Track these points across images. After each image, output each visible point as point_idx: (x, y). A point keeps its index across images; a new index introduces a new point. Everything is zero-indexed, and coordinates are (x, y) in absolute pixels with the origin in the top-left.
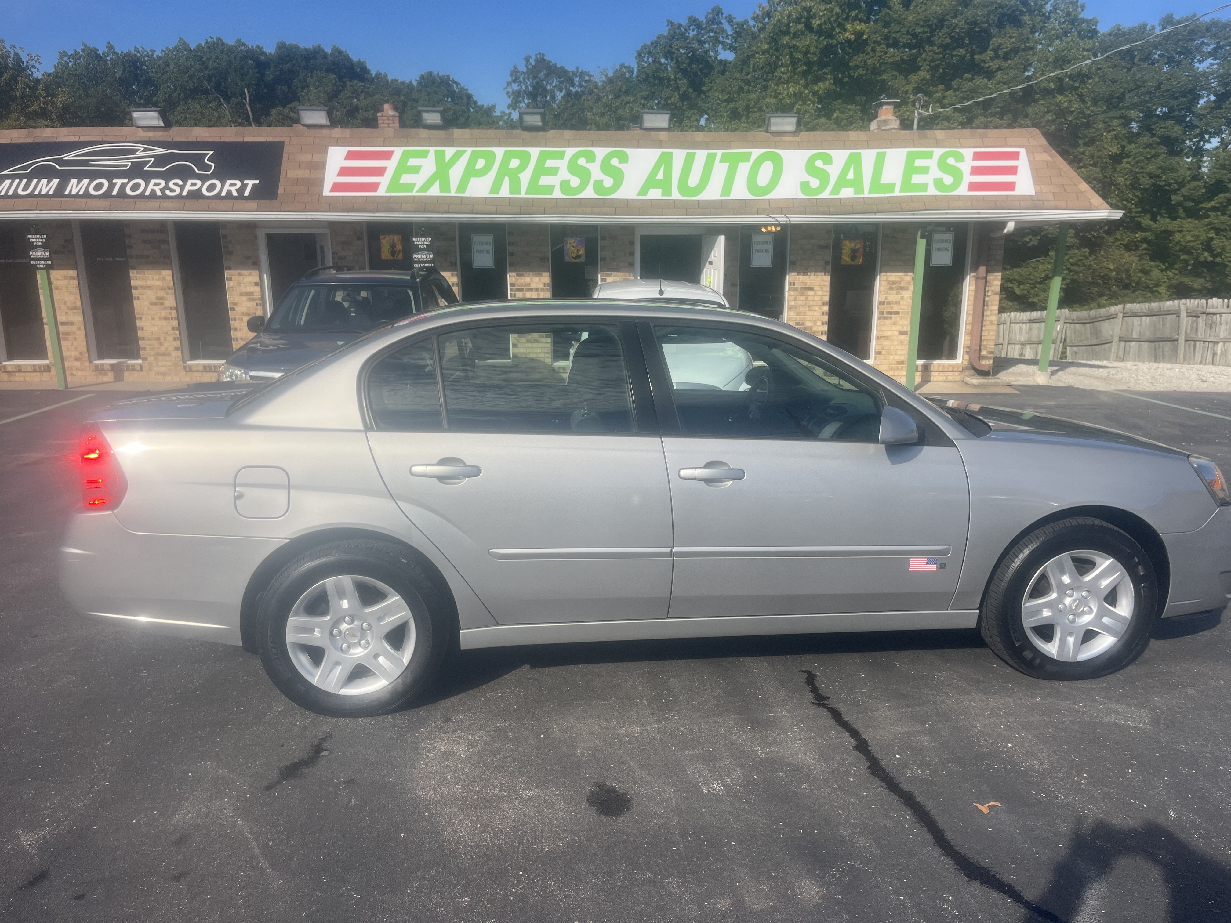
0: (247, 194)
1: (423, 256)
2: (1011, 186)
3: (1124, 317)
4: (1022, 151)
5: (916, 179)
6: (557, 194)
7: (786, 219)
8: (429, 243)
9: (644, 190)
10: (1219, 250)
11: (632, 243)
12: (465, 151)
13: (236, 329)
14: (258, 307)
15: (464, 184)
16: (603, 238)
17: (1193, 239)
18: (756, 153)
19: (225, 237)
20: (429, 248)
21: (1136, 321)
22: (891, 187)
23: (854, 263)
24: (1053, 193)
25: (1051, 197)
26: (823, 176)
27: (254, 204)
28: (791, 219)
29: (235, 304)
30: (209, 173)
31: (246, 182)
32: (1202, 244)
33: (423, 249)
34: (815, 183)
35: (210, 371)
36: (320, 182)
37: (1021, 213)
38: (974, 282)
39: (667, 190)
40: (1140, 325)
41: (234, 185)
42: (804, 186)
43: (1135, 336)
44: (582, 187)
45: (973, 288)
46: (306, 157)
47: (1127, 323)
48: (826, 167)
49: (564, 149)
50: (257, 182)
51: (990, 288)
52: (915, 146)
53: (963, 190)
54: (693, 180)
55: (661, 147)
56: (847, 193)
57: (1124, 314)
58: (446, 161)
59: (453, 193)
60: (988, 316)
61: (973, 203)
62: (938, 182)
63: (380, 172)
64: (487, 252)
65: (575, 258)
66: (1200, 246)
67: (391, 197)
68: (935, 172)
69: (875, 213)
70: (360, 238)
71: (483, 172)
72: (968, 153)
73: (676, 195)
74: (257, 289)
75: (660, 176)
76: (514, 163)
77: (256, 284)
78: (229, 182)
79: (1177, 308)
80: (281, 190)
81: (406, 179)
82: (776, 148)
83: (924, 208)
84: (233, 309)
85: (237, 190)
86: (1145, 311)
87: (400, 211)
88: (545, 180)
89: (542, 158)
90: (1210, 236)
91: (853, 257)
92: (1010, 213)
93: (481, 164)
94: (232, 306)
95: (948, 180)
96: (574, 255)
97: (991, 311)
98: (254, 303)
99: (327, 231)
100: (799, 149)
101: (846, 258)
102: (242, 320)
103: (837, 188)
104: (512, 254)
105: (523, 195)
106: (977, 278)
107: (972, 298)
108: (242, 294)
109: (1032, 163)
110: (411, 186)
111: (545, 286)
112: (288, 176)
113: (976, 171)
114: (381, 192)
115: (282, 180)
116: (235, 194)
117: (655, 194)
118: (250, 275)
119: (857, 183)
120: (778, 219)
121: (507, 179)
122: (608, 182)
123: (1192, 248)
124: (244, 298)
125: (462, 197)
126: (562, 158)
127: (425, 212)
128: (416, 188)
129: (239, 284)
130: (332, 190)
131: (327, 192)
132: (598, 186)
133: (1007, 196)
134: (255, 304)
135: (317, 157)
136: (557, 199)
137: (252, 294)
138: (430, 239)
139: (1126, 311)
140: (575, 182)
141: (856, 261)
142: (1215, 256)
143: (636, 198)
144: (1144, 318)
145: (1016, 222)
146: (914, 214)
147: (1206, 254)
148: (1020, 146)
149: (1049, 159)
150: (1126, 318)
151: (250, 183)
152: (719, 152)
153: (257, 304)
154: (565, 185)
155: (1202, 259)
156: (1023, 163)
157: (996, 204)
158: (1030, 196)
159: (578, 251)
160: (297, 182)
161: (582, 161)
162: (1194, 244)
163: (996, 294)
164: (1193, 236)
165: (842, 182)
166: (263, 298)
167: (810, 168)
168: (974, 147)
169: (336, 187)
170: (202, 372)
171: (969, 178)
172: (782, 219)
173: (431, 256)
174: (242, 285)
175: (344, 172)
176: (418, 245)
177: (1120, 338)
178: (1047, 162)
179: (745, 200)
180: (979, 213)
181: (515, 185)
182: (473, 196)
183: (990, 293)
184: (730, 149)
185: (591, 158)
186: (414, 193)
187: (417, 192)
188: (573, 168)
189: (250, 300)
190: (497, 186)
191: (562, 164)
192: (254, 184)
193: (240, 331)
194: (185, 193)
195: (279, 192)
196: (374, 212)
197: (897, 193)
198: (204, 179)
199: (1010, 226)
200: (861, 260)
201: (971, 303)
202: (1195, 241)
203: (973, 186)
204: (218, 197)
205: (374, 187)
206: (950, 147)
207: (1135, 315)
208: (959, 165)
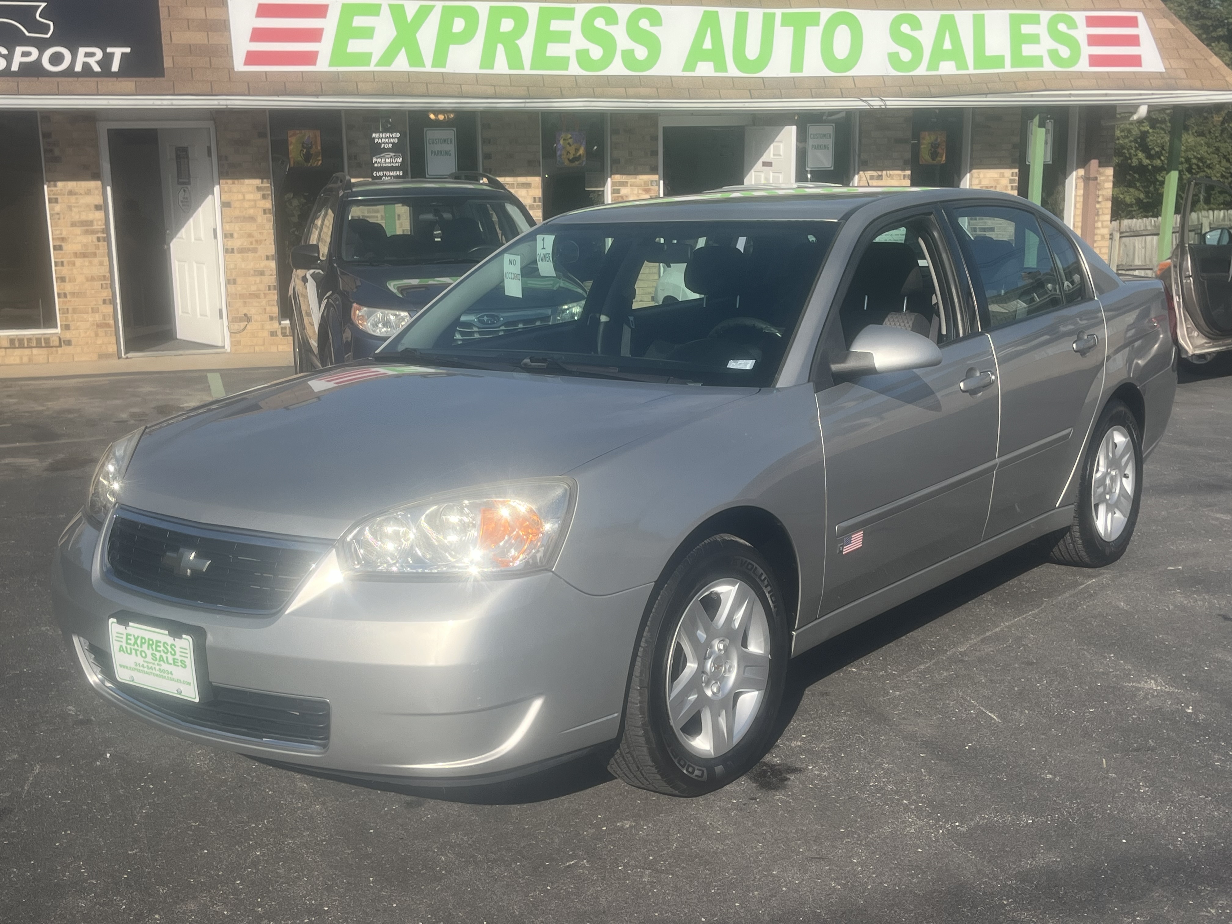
0: (115, 67)
1: (388, 161)
2: (1136, 60)
3: (1120, 237)
4: (1140, 16)
5: (1028, 50)
6: (574, 69)
7: (881, 103)
8: (396, 141)
9: (690, 64)
10: (1157, 149)
11: (655, 138)
12: (434, 6)
13: (62, 279)
14: (100, 243)
15: (441, 55)
16: (615, 132)
17: (1123, 134)
18: (826, 13)
19: (47, 135)
20: (396, 149)
21: (1138, 242)
22: (999, 60)
23: (935, 162)
24: (1184, 69)
25: (1183, 75)
26: (915, 46)
27: (129, 84)
28: (888, 103)
29: (63, 239)
30: (48, 36)
31: (109, 50)
32: (1135, 141)
33: (388, 150)
34: (906, 55)
35: (21, 346)
36: (227, 51)
37: (1153, 94)
38: (1082, 184)
39: (721, 65)
40: (1145, 247)
41: (92, 55)
42: (894, 58)
43: (1138, 262)
44: (607, 60)
45: (1081, 192)
46: (197, 13)
47: (1126, 246)
48: (916, 34)
49: (573, 6)
50: (128, 50)
51: (1100, 193)
52: (1016, 8)
53: (1083, 66)
54: (752, 51)
55: (702, 5)
56: (947, 68)
57: (1121, 233)
58: (409, 21)
59: (428, 68)
60: (1098, 228)
61: (1100, 81)
62: (1054, 55)
63: (315, 35)
64: (447, 153)
65: (571, 161)
66: (1133, 144)
67: (338, 72)
68: (1047, 43)
69: (986, 94)
70: (262, 135)
71: (466, 37)
72: (1079, 17)
73: (733, 71)
74: (100, 215)
75: (708, 44)
76: (507, 25)
77: (98, 208)
78: (82, 51)
79: (1196, 223)
80: (168, 63)
81: (355, 46)
82: (849, 7)
83: (1044, 88)
84: (58, 248)
85: (98, 63)
86: (1149, 228)
87: (358, 94)
88: (554, 50)
89: (545, 18)
90: (1143, 129)
91: (934, 154)
92: (1140, 95)
93: (459, 25)
94: (58, 243)
95: (1065, 52)
96: (571, 157)
97: (1102, 222)
98: (94, 237)
99: (210, 125)
100: (877, 8)
101: (925, 157)
102: (74, 264)
103: (933, 64)
104: (487, 156)
105: (527, 71)
106: (1087, 179)
107: (1080, 206)
108: (73, 224)
109: (1153, 30)
110: (366, 57)
111: (535, 201)
112: (175, 40)
113: (1093, 40)
114: (323, 65)
115: (165, 48)
116: (97, 68)
117: (705, 69)
118: (88, 192)
119: (957, 54)
120: (872, 103)
121: (500, 47)
122: (641, 53)
123: (1123, 147)
124: (78, 230)
125: (442, 73)
126: (572, 18)
127: (393, 95)
128: (374, 60)
129: (70, 208)
130: (247, 62)
131: (239, 65)
132: (628, 57)
133: (1134, 72)
134: (95, 240)
135: (213, 13)
136: (575, 76)
137: (90, 223)
138: (398, 135)
139: (1123, 229)
140: (596, 52)
141: (939, 159)
142: (1150, 157)
143: (681, 74)
144: (1149, 238)
145: (1149, 106)
146: (1032, 96)
147: (1141, 155)
148: (1136, 10)
149: (1171, 26)
150: (1124, 239)
151: (118, 52)
152: (778, 12)
153: (99, 239)
154: (582, 56)
155: (1135, 162)
156: (1143, 30)
157: (1124, 82)
158: (1161, 73)
159: (577, 150)
160: (190, 49)
161: (600, 23)
162: (1126, 141)
163: (1107, 200)
164: (1122, 131)
165: (938, 55)
166: (107, 230)
167: (896, 34)
168: (1084, 10)
169: (252, 58)
170: (6, 348)
171: (1088, 50)
172: (876, 103)
173: (400, 160)
174: (74, 210)
175: (258, 35)
176: (380, 144)
177: (1118, 266)
178: (1169, 29)
179: (824, 77)
180: (1106, 95)
181: (514, 56)
182: (457, 71)
183: (1100, 199)
184: (791, 7)
185: (612, 19)
186: (372, 68)
187: (376, 66)
188: (589, 31)
189: (87, 232)
190: (488, 57)
191: (574, 26)
192: (123, 54)
193: (70, 281)
194: (15, 67)
195: (165, 66)
196: (317, 95)
197: (1008, 68)
198: (42, 45)
199: (1143, 111)
200: (944, 158)
201: (1079, 212)
202: (1127, 137)
203: (1095, 60)
204: (69, 72)
205: (310, 58)
206: (1058, 10)
207: (1136, 234)
208: (1072, 32)
